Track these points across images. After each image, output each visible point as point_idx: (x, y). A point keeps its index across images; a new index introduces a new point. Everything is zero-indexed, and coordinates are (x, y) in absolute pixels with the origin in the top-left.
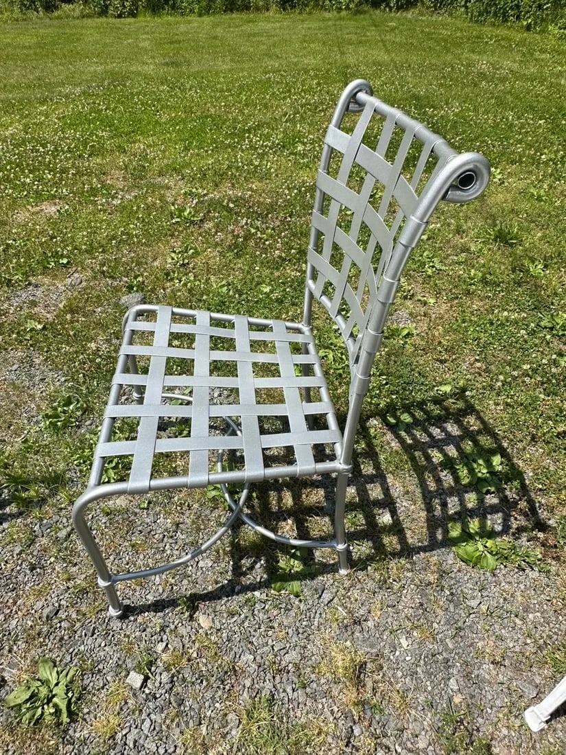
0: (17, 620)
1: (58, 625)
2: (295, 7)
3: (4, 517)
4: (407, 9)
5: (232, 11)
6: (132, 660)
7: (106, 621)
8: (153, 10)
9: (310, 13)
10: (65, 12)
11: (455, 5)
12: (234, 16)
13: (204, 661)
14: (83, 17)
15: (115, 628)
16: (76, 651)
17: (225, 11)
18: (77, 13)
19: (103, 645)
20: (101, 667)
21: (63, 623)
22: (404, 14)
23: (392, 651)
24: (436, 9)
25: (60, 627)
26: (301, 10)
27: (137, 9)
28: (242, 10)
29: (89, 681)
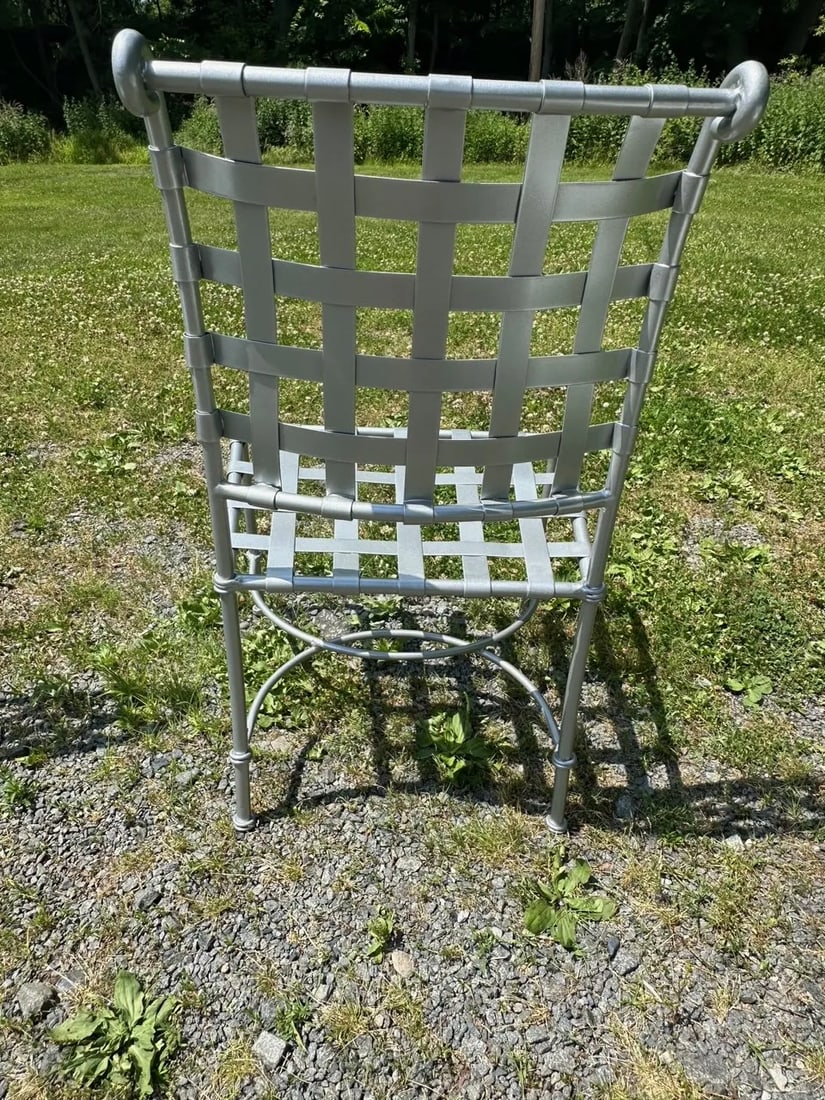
0: (93, 901)
1: (156, 922)
2: (574, 158)
3: (100, 740)
4: (733, 164)
5: (487, 160)
6: (271, 1006)
7: (235, 930)
8: (385, 158)
9: (594, 167)
10: (273, 155)
11: (806, 160)
12: (489, 166)
13: (397, 1033)
14: (295, 162)
15: (247, 945)
16: (179, 970)
17: (478, 161)
18: (289, 157)
19: (224, 969)
20: (216, 1007)
21: (164, 920)
22: (729, 170)
23: (754, 1090)
24: (776, 165)
25: (159, 925)
26: (581, 162)
27: (364, 155)
28: (502, 160)
29: (193, 1027)
